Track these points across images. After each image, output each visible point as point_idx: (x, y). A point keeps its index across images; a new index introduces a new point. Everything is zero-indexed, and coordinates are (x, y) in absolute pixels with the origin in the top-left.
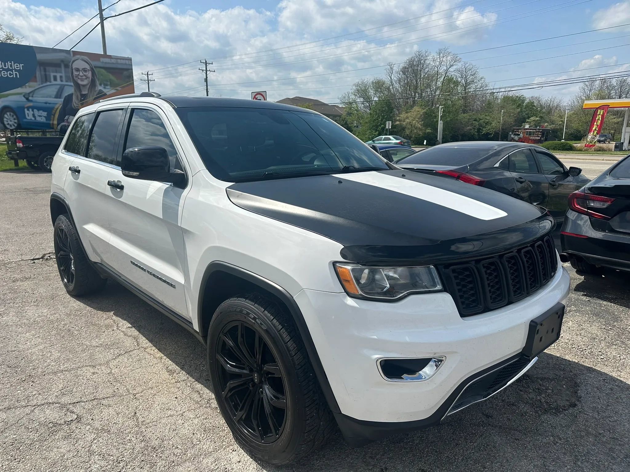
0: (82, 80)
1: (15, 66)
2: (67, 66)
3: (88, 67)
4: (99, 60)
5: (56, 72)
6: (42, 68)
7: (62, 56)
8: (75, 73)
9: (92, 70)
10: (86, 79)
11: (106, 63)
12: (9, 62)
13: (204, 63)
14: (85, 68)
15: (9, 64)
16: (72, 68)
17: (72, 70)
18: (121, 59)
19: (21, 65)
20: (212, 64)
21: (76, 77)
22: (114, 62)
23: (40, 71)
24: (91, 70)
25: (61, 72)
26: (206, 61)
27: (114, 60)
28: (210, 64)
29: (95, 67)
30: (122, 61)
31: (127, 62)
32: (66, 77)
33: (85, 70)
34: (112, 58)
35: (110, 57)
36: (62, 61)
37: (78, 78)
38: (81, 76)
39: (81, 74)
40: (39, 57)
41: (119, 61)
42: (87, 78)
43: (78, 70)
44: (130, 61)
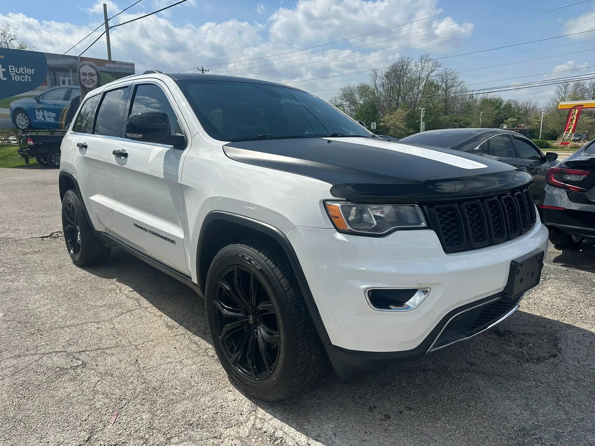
0: (88, 83)
1: (28, 71)
2: (74, 71)
3: (94, 71)
4: (104, 66)
5: (65, 76)
6: (52, 72)
7: (71, 61)
8: (83, 77)
9: (98, 74)
10: (92, 82)
11: (110, 68)
12: (22, 67)
13: (201, 70)
14: (91, 73)
15: (22, 69)
16: (79, 72)
17: (80, 74)
18: (124, 64)
19: (33, 70)
20: (208, 71)
21: (83, 81)
22: (118, 67)
23: (51, 76)
24: (97, 75)
25: (69, 77)
26: (203, 69)
27: (119, 65)
28: (206, 71)
29: (100, 72)
30: (125, 66)
31: (130, 67)
32: (74, 81)
33: (91, 74)
34: (117, 64)
35: (114, 62)
36: (71, 66)
37: (85, 82)
38: (88, 80)
39: (88, 78)
40: (50, 62)
41: (122, 66)
42: (93, 81)
43: (84, 74)
44: (133, 66)
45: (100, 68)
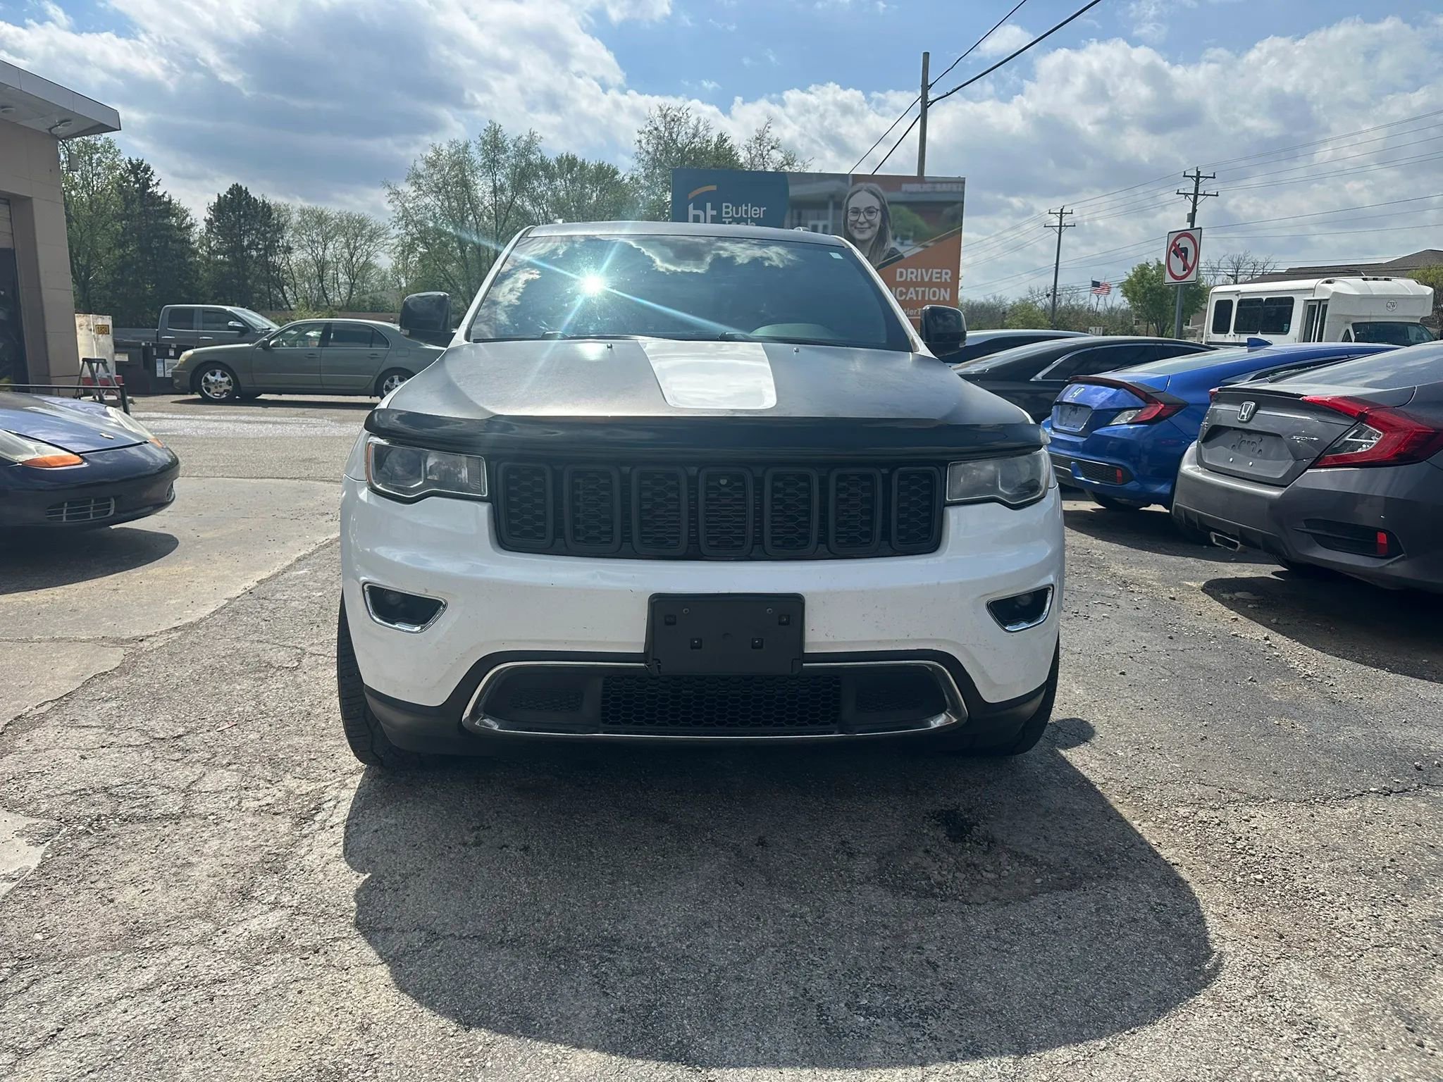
0: (862, 231)
1: (753, 212)
2: (838, 206)
3: (876, 204)
4: (899, 189)
5: (818, 219)
6: (795, 212)
7: (831, 187)
8: (852, 218)
9: (884, 210)
10: (870, 228)
11: (911, 193)
13: (1192, 177)
14: (870, 207)
15: (744, 208)
16: (847, 208)
17: (847, 212)
18: (942, 183)
19: (762, 209)
20: (1214, 177)
21: (852, 225)
22: (929, 190)
23: (792, 218)
24: (881, 211)
25: (826, 219)
26: (1198, 173)
27: (930, 185)
28: (1207, 177)
29: (890, 203)
30: (944, 185)
31: (955, 188)
32: (834, 227)
33: (869, 211)
34: (926, 183)
35: (935, 181)
36: (832, 196)
37: (856, 228)
38: (861, 224)
39: (862, 219)
40: (795, 191)
41: (938, 186)
42: (872, 225)
43: (856, 211)
44: (960, 185)
45: (889, 196)
